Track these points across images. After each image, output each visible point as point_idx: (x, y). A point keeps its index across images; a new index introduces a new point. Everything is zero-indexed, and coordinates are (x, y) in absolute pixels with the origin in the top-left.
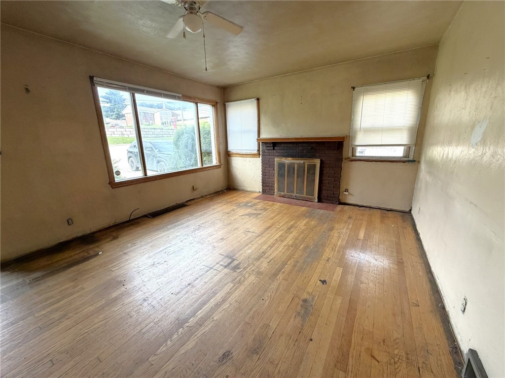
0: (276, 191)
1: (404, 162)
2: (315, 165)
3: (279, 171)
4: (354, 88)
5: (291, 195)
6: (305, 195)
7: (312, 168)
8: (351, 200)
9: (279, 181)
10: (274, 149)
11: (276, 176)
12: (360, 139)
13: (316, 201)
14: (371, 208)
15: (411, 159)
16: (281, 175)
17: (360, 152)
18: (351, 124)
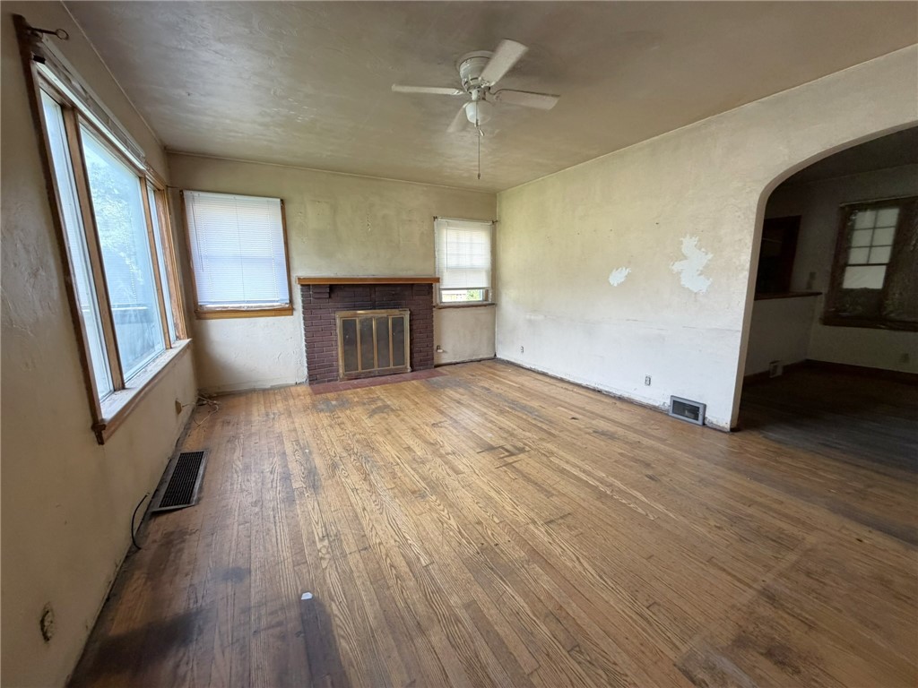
0: (341, 371)
1: (485, 305)
2: (403, 318)
3: (345, 335)
4: (435, 218)
5: (370, 372)
6: (391, 367)
7: (398, 323)
8: (446, 359)
9: (345, 352)
10: (330, 297)
11: (339, 344)
12: (447, 281)
13: (409, 369)
14: (463, 363)
15: (490, 301)
16: (349, 342)
17: (447, 297)
18: (437, 263)
